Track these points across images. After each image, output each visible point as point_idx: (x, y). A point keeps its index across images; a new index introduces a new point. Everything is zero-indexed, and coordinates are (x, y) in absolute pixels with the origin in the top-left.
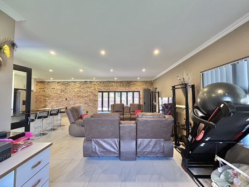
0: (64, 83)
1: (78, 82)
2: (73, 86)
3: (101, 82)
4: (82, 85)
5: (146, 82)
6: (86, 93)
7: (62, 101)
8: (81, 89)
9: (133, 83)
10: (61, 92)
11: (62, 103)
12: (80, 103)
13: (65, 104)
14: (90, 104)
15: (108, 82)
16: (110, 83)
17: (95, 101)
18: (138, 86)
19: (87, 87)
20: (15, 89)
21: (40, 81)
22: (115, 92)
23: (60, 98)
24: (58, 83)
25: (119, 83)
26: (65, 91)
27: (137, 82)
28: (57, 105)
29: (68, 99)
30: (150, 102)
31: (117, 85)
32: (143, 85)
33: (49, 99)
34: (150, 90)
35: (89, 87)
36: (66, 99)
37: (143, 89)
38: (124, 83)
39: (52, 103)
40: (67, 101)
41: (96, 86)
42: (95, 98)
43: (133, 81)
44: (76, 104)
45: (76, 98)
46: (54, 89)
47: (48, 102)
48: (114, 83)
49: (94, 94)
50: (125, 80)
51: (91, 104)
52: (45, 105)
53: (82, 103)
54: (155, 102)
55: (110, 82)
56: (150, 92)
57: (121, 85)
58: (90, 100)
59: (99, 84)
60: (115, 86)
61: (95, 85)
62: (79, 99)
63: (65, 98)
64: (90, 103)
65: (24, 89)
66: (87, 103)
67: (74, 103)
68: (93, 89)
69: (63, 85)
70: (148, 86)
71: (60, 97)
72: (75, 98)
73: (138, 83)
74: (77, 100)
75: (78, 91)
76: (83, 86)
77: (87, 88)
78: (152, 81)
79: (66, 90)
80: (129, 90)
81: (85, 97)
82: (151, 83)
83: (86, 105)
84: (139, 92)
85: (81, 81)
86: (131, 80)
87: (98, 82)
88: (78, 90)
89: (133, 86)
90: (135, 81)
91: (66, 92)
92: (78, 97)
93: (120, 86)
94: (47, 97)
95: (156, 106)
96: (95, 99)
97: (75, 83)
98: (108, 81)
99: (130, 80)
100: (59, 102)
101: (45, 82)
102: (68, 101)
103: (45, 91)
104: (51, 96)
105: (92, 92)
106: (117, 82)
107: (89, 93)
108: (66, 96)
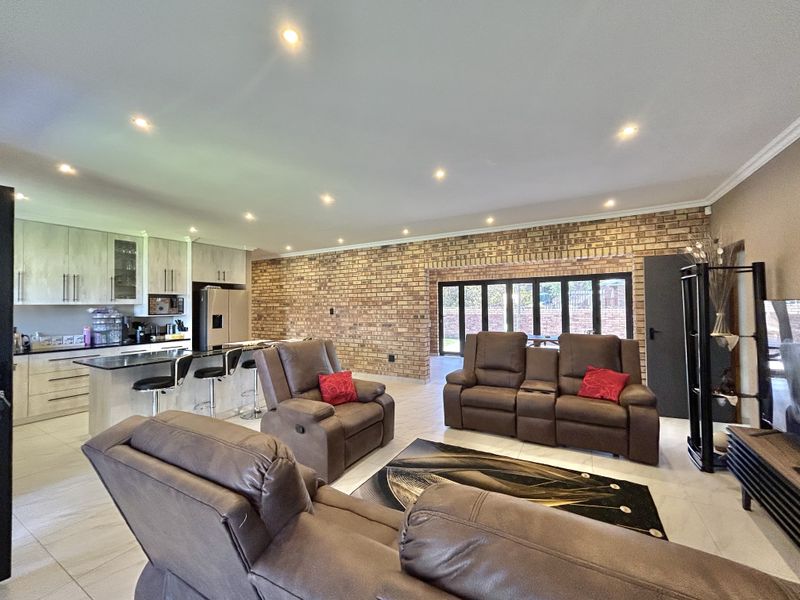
0: (326, 257)
1: (362, 251)
2: (348, 268)
3: (435, 245)
4: (375, 261)
5: (660, 221)
6: (387, 290)
7: (321, 317)
8: (372, 274)
9: (579, 235)
10: (319, 289)
11: (321, 323)
12: (370, 325)
13: (329, 328)
14: (400, 330)
15: (463, 242)
16: (470, 246)
17: (416, 317)
18: (609, 245)
19: (388, 268)
20: (194, 284)
21: (271, 260)
22: (509, 282)
23: (316, 308)
24: (311, 259)
25: (511, 242)
26: (329, 284)
27: (604, 226)
28: (309, 328)
29: (336, 312)
30: (691, 328)
31: (503, 248)
32: (639, 235)
33: (291, 312)
34: (683, 259)
35: (395, 267)
36: (332, 312)
37: (641, 260)
38: (533, 238)
39: (299, 323)
40: (334, 316)
41: (417, 261)
42: (416, 307)
43: (583, 224)
44: (358, 327)
45: (358, 308)
46: (302, 278)
47: (291, 319)
48: (486, 244)
49: (411, 293)
50: (537, 224)
51: (404, 330)
52: (285, 330)
53: (375, 326)
54: (733, 326)
55: (471, 242)
56: (689, 272)
57: (521, 246)
58: (400, 315)
59: (430, 251)
60: (494, 254)
61: (415, 256)
62: (366, 312)
63: (329, 308)
64: (401, 326)
65: (218, 282)
66: (390, 326)
67: (351, 325)
68: (409, 275)
69: (323, 266)
70: (677, 238)
71: (317, 305)
72: (354, 307)
73: (613, 231)
74: (360, 314)
75: (363, 283)
76: (376, 264)
77: (389, 272)
78: (702, 209)
79: (330, 281)
80: (573, 271)
81: (386, 303)
82: (700, 221)
83: (389, 333)
84: (627, 276)
85: (371, 249)
86: (571, 220)
87: (427, 246)
88: (361, 278)
89: (582, 246)
90: (591, 223)
91: (330, 287)
92: (365, 303)
93: (517, 251)
94: (288, 305)
95: (735, 355)
96: (418, 311)
97: (353, 255)
98: (464, 237)
99: (563, 221)
100: (315, 319)
101: (283, 259)
102: (338, 316)
103: (281, 287)
104: (295, 301)
105: (406, 285)
106: (501, 236)
107: (397, 289)
108: (333, 300)
